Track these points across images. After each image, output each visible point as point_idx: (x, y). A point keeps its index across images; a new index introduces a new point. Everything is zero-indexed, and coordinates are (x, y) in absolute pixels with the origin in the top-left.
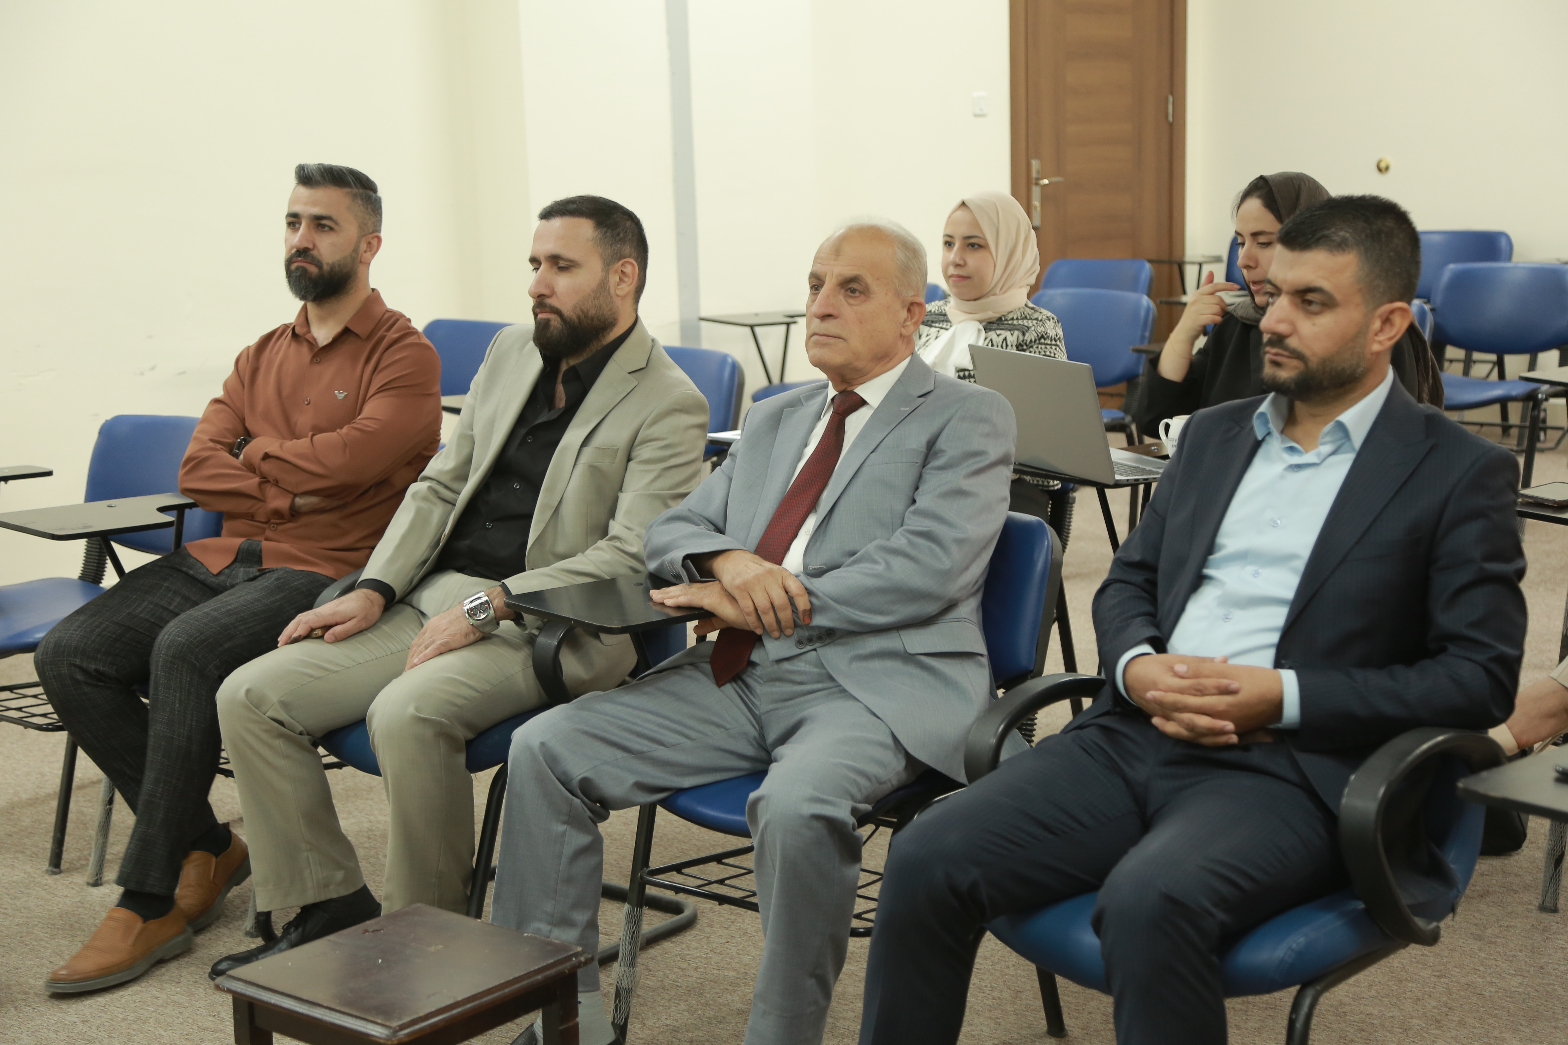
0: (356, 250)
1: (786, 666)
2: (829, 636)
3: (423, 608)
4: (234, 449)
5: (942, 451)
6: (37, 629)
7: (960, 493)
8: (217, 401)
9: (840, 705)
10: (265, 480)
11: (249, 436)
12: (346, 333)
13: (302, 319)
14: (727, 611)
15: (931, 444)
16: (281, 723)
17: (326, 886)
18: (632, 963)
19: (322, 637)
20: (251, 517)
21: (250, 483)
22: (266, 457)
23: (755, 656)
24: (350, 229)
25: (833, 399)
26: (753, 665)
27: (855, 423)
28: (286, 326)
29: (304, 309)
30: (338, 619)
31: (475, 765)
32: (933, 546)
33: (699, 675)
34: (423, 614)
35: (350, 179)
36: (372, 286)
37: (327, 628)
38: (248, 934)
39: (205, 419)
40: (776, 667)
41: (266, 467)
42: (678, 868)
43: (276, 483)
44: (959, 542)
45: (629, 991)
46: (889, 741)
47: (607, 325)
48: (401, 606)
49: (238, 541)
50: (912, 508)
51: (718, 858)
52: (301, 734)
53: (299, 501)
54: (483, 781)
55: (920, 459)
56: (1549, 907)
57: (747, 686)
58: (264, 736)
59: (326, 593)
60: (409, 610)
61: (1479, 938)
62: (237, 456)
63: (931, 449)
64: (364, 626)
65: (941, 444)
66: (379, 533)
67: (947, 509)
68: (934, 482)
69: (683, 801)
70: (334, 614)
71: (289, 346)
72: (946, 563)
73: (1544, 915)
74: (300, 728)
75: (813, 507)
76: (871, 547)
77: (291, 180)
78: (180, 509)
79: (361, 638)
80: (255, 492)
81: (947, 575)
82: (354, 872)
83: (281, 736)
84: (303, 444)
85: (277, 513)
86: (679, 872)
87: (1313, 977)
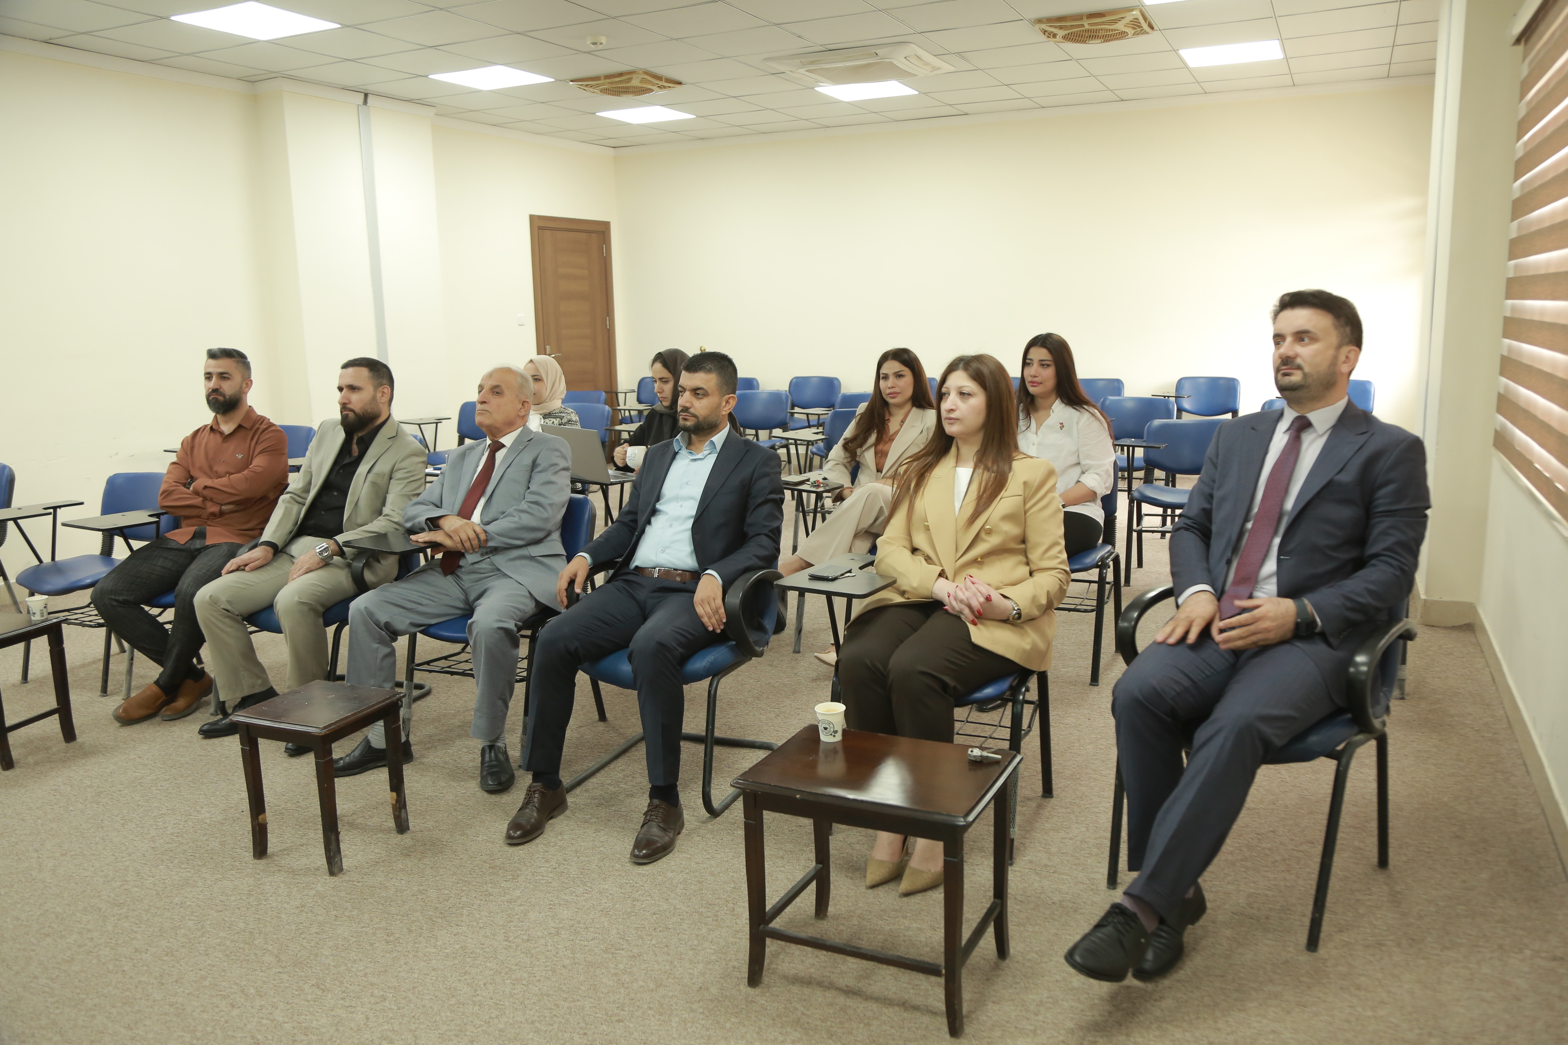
0: (241, 387)
1: (476, 566)
2: (495, 550)
3: (293, 553)
4: (187, 485)
5: (539, 464)
6: (87, 578)
7: (550, 483)
8: (174, 463)
9: (504, 581)
10: (205, 499)
11: (193, 479)
12: (240, 427)
13: (215, 422)
17: (253, 687)
18: (410, 707)
19: (244, 570)
20: (199, 517)
21: (198, 501)
22: (206, 487)
23: (462, 563)
24: (237, 378)
26: (461, 567)
27: (500, 455)
28: (206, 426)
29: (216, 417)
30: (252, 560)
31: (327, 624)
32: (539, 508)
33: (435, 573)
34: (292, 557)
35: (235, 354)
36: (249, 404)
37: (246, 565)
38: (212, 714)
39: (169, 472)
41: (206, 492)
43: (211, 500)
44: (551, 505)
45: (409, 720)
46: (528, 594)
47: (376, 416)
48: (280, 554)
49: (194, 529)
51: (446, 658)
52: (237, 615)
53: (224, 508)
54: (331, 630)
55: (529, 469)
56: (797, 651)
57: (457, 576)
58: (220, 617)
59: (241, 550)
60: (285, 555)
61: (771, 665)
62: (188, 488)
63: (534, 464)
64: (265, 562)
65: (539, 461)
66: (267, 520)
67: (544, 490)
68: (538, 479)
69: (432, 630)
70: (250, 559)
71: (209, 435)
73: (795, 654)
74: (237, 613)
75: (482, 493)
77: (205, 356)
79: (263, 569)
80: (200, 505)
81: (546, 520)
82: (266, 680)
83: (228, 617)
84: (224, 480)
85: (213, 515)
86: (429, 665)
87: (717, 672)
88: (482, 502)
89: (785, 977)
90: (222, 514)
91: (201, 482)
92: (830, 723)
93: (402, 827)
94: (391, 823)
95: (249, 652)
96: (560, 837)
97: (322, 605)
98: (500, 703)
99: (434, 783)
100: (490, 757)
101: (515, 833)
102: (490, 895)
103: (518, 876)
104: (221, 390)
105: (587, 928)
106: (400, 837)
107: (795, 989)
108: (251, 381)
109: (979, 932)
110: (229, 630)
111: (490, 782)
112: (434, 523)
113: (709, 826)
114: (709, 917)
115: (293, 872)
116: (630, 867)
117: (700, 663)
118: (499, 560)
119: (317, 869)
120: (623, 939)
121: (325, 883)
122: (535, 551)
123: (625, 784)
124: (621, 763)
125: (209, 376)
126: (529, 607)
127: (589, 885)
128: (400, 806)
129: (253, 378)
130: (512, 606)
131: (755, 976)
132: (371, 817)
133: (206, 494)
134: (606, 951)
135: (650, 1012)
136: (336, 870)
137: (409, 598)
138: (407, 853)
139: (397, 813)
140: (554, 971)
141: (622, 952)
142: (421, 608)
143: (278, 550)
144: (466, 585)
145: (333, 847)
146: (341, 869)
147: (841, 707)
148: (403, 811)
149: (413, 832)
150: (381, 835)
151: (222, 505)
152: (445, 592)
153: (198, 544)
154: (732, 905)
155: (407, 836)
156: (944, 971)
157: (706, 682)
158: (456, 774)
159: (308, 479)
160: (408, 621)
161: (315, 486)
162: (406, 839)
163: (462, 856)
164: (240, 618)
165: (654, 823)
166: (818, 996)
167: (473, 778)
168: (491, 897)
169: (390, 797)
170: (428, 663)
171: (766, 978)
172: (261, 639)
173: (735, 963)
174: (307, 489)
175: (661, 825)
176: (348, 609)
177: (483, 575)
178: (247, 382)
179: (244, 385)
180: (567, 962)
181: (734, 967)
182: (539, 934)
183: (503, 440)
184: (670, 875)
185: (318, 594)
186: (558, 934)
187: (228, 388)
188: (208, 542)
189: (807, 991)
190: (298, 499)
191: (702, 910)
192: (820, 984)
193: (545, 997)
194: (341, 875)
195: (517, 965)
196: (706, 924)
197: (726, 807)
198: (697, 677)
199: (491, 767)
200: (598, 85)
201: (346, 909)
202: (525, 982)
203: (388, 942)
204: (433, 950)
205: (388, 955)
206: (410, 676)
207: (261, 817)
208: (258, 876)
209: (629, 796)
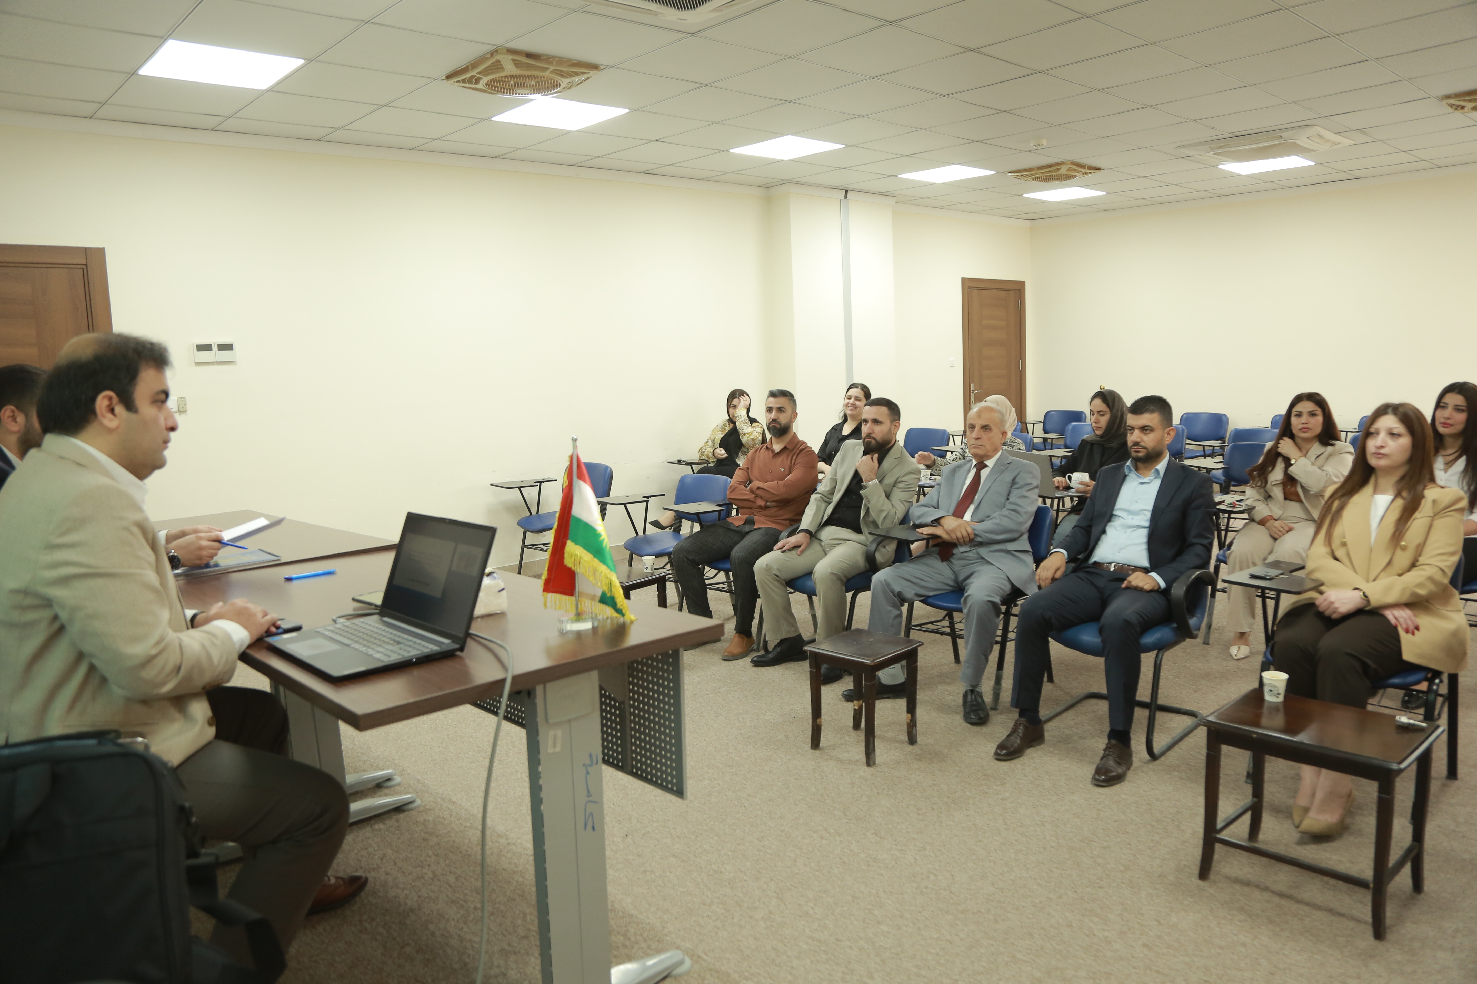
0: (791, 418)
1: (966, 554)
2: (981, 544)
5: (1018, 483)
6: (671, 548)
7: (1024, 497)
10: (757, 496)
14: (945, 536)
15: (1014, 480)
21: (751, 497)
22: (758, 488)
23: (955, 551)
24: (789, 411)
25: (975, 465)
26: (953, 554)
27: (984, 473)
32: (1016, 514)
33: (933, 558)
35: (788, 394)
40: (962, 555)
41: (759, 492)
43: (761, 498)
44: (1025, 513)
46: (1007, 579)
47: (888, 442)
50: (1008, 501)
55: (1010, 485)
57: (950, 562)
63: (1014, 482)
65: (1017, 480)
67: (1020, 501)
68: (1015, 493)
69: (930, 600)
72: (1021, 520)
75: (971, 502)
76: (996, 514)
80: (753, 500)
81: (1021, 524)
85: (760, 507)
86: (933, 624)
87: (1161, 647)
88: (972, 508)
89: (1228, 878)
90: (766, 507)
91: (756, 484)
92: (1275, 686)
93: (912, 740)
94: (905, 737)
95: (787, 607)
96: (1032, 761)
97: (846, 577)
98: (983, 658)
99: (928, 713)
100: (971, 698)
101: (1001, 751)
102: (987, 793)
103: (1005, 783)
104: (778, 420)
105: (1065, 824)
106: (911, 747)
107: (1237, 887)
108: (797, 413)
109: (1400, 864)
110: (777, 590)
111: (973, 717)
112: (937, 522)
113: (1151, 766)
114: (1159, 829)
115: (841, 761)
116: (1091, 787)
117: (1149, 639)
118: (983, 551)
119: (857, 761)
120: (1094, 835)
121: (865, 771)
122: (1011, 547)
123: (1077, 729)
124: (1070, 713)
125: (770, 410)
126: (1007, 588)
127: (1061, 795)
128: (912, 725)
129: (797, 411)
130: (997, 586)
131: (1204, 872)
132: (887, 731)
133: (756, 493)
134: (1082, 841)
135: (1123, 885)
136: (871, 763)
137: (915, 575)
138: (919, 758)
139: (910, 730)
140: (1045, 849)
141: (1094, 843)
142: (923, 583)
143: (812, 535)
144: (956, 569)
145: (871, 746)
146: (874, 763)
147: (1284, 676)
148: (914, 728)
149: (920, 745)
150: (897, 744)
151: (767, 501)
152: (940, 573)
153: (747, 528)
154: (1177, 823)
155: (915, 747)
156: (1372, 887)
157: (1153, 654)
158: (944, 708)
159: (834, 484)
160: (914, 592)
161: (839, 491)
162: (915, 749)
163: (960, 765)
164: (784, 582)
165: (1111, 757)
166: (1257, 894)
167: (957, 713)
168: (988, 795)
169: (905, 717)
170: (920, 625)
171: (1212, 876)
172: (798, 599)
173: (1186, 863)
174: (832, 492)
175: (1117, 760)
176: (871, 581)
177: (970, 562)
178: (795, 414)
179: (793, 417)
180: (1053, 844)
181: (1185, 865)
182: (1029, 823)
183: (986, 462)
184: (1123, 796)
185: (844, 568)
186: (1043, 825)
187: (783, 419)
188: (756, 527)
189: (1247, 889)
190: (827, 499)
191: (1154, 823)
192: (1257, 886)
193: (1041, 865)
194: (875, 767)
195: (1016, 841)
196: (1158, 833)
197: (1163, 754)
198: (1148, 649)
199: (972, 705)
200: (1031, 175)
201: (884, 789)
202: (1024, 853)
203: (919, 814)
204: (953, 823)
205: (921, 822)
206: (907, 634)
207: (818, 720)
208: (817, 761)
209: (1084, 738)
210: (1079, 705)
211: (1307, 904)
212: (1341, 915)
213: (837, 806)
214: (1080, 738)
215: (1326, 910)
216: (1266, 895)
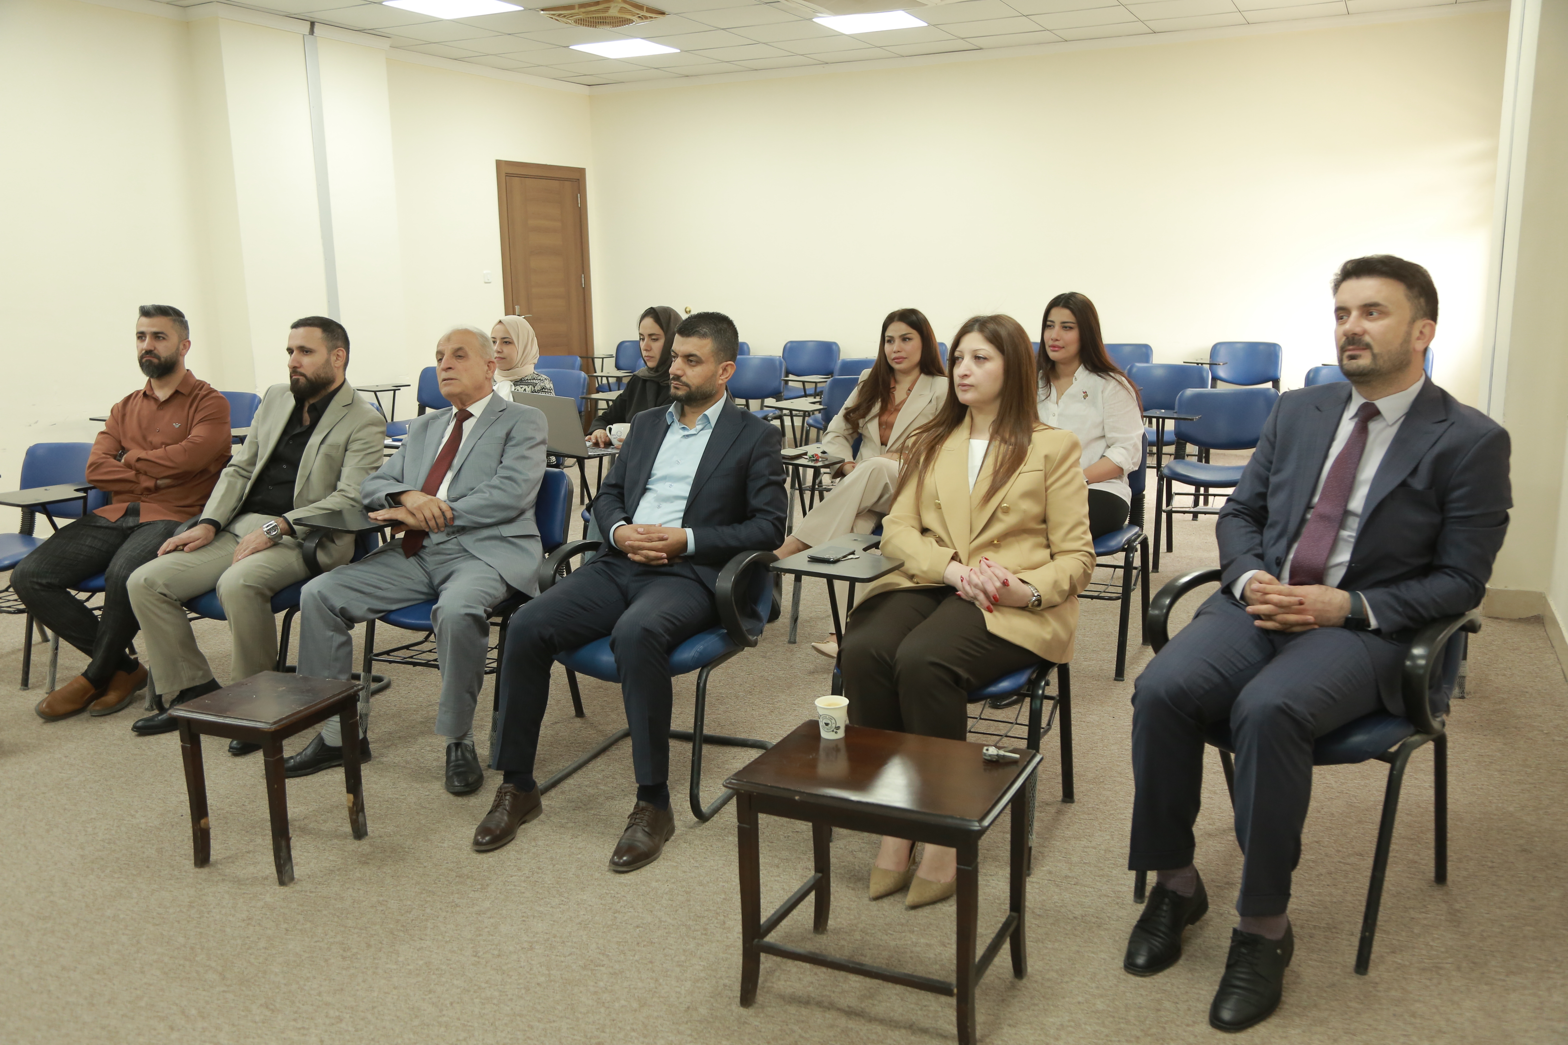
0: (178, 349)
1: (442, 546)
2: (463, 530)
3: (237, 532)
4: (118, 457)
6: (5, 559)
8: (102, 433)
9: (472, 563)
10: (138, 472)
11: (124, 450)
12: (176, 393)
13: (149, 386)
16: (165, 595)
17: (193, 679)
18: (367, 701)
19: (183, 550)
20: (132, 492)
21: (130, 474)
22: (139, 460)
23: (426, 543)
24: (174, 338)
25: (455, 414)
26: (424, 547)
27: (468, 426)
28: (138, 392)
29: (149, 381)
30: (191, 540)
31: (276, 610)
32: (513, 483)
34: (237, 536)
36: (187, 368)
37: (185, 545)
38: (147, 709)
39: (97, 443)
40: (436, 547)
42: (388, 653)
43: (146, 474)
44: (525, 481)
45: (367, 715)
46: (498, 578)
48: (223, 533)
49: (126, 505)
50: (501, 466)
51: (407, 647)
52: (176, 600)
53: (159, 482)
54: (280, 617)
58: (156, 602)
59: (179, 529)
60: (228, 535)
62: (120, 461)
64: (205, 542)
66: (207, 496)
67: (518, 465)
69: (393, 617)
70: (189, 537)
71: (143, 402)
72: (519, 491)
74: (175, 597)
76: (481, 485)
77: (137, 313)
78: (85, 490)
79: (204, 549)
80: (134, 479)
81: (520, 497)
82: (207, 671)
83: (165, 602)
84: (160, 452)
86: (388, 655)
87: (707, 663)
89: (781, 997)
90: (157, 489)
91: (134, 453)
92: (831, 718)
93: (359, 831)
94: (348, 828)
95: (189, 640)
96: (533, 844)
97: (271, 589)
98: (468, 696)
99: (394, 784)
100: (456, 756)
101: (483, 838)
102: (457, 906)
103: (487, 885)
104: (156, 352)
105: (563, 942)
106: (357, 843)
107: (792, 1009)
108: (189, 342)
109: (993, 949)
110: (166, 616)
111: (456, 783)
112: (394, 500)
113: (698, 831)
114: (697, 931)
115: (239, 882)
116: (611, 876)
117: (688, 653)
118: (466, 540)
119: (266, 878)
120: (603, 954)
121: (275, 893)
122: (507, 531)
123: (605, 785)
124: (600, 762)
125: (141, 336)
126: (500, 592)
127: (566, 895)
128: (357, 810)
129: (190, 339)
130: (482, 591)
131: (748, 995)
132: (325, 821)
133: (140, 467)
134: (584, 967)
135: (633, 1034)
136: (286, 879)
137: (367, 582)
138: (365, 860)
139: (354, 817)
140: (527, 989)
141: (602, 968)
142: (380, 593)
143: (220, 529)
144: (430, 567)
145: (283, 854)
146: (292, 879)
147: (843, 701)
148: (360, 814)
149: (372, 838)
150: (336, 841)
151: (157, 479)
152: (407, 575)
153: (131, 522)
154: (722, 918)
155: (364, 842)
156: (955, 991)
157: (693, 675)
158: (419, 774)
159: (254, 450)
160: (366, 607)
161: (261, 459)
162: (364, 845)
163: (426, 864)
164: (178, 603)
165: (639, 827)
166: (818, 1017)
167: (437, 779)
168: (458, 909)
169: (345, 799)
171: (760, 997)
172: (202, 626)
173: (726, 981)
174: (252, 462)
175: (646, 829)
176: (300, 593)
177: (449, 557)
178: (185, 343)
179: (181, 347)
180: (542, 979)
181: (725, 985)
182: (511, 948)
183: (470, 409)
184: (654, 884)
185: (267, 577)
186: (531, 948)
187: (164, 350)
188: (143, 519)
189: (804, 1011)
190: (243, 472)
191: (690, 923)
192: (819, 1004)
193: (518, 1018)
194: (292, 885)
195: (487, 982)
196: (694, 938)
197: (716, 811)
198: (685, 668)
199: (458, 766)
200: (572, 15)
201: (298, 921)
202: (495, 1001)
203: (344, 958)
204: (395, 967)
205: (344, 972)
206: (368, 667)
207: (203, 821)
208: (199, 887)
209: (613, 798)
210: (614, 747)
211: (882, 1021)
212: (925, 1031)
213: (213, 964)
214: (607, 798)
215: (905, 1028)
216: (830, 1016)
